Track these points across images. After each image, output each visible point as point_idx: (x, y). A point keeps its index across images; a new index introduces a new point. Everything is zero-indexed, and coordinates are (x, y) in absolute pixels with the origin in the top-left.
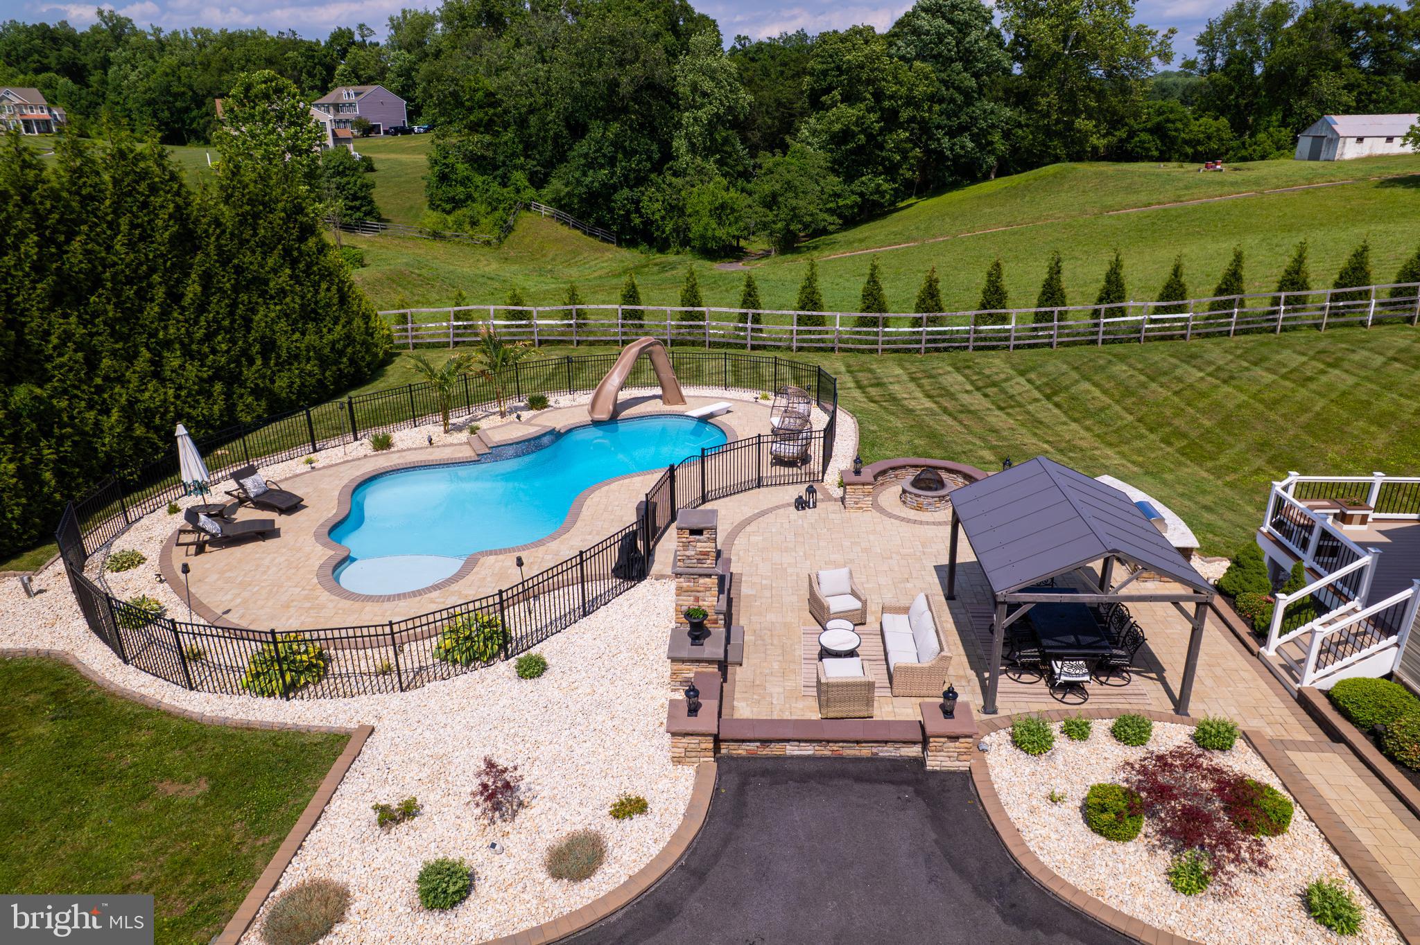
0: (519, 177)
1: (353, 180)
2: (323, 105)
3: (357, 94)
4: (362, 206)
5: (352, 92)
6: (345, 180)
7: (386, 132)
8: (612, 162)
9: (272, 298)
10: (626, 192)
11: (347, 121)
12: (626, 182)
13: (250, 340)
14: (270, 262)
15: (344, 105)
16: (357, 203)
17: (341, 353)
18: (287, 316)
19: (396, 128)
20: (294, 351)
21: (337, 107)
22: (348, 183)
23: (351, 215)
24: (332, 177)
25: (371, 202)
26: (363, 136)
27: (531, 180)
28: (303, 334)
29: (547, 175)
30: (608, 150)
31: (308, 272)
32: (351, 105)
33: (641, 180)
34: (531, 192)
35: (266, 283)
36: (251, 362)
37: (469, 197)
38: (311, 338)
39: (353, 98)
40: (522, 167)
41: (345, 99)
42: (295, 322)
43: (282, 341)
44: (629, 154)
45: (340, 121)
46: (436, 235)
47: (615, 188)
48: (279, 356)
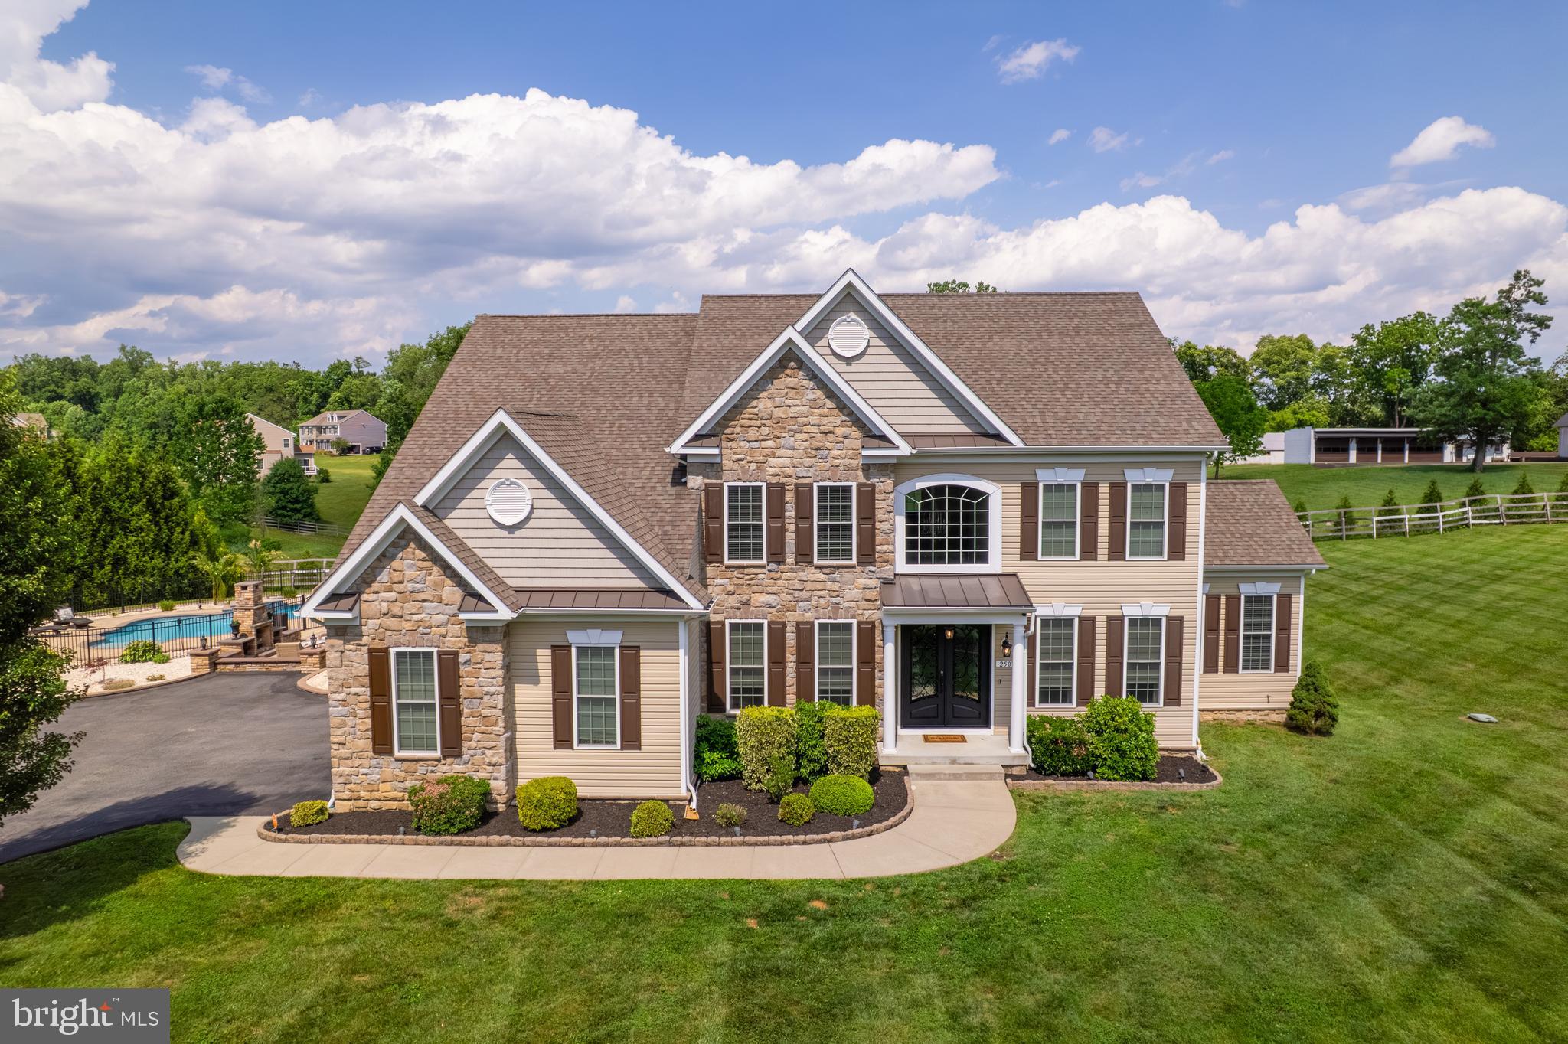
1: (296, 486)
2: (307, 427)
3: (340, 418)
4: (302, 508)
5: (335, 415)
6: (289, 486)
7: (364, 452)
9: (131, 532)
11: (328, 441)
13: (105, 554)
14: (135, 509)
15: (327, 427)
16: (298, 506)
17: (183, 576)
18: (140, 544)
19: (371, 448)
20: (141, 567)
21: (320, 429)
22: (292, 489)
23: (291, 517)
24: (277, 483)
25: (312, 505)
26: (340, 455)
28: (152, 558)
31: (166, 519)
32: (333, 427)
35: (129, 522)
36: (102, 567)
38: (158, 562)
39: (336, 421)
41: (329, 422)
42: (146, 550)
43: (132, 560)
45: (322, 441)
48: (127, 569)
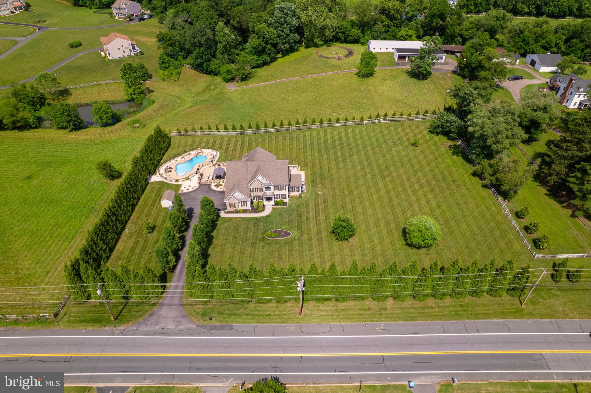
0: (180, 57)
2: (115, 8)
3: (125, 5)
8: (202, 57)
10: (206, 63)
11: (124, 14)
12: (206, 61)
21: (120, 9)
27: (183, 58)
29: (187, 57)
30: (201, 54)
32: (124, 9)
33: (210, 60)
34: (184, 61)
37: (169, 66)
40: (180, 55)
44: (206, 55)
46: (163, 80)
47: (204, 62)
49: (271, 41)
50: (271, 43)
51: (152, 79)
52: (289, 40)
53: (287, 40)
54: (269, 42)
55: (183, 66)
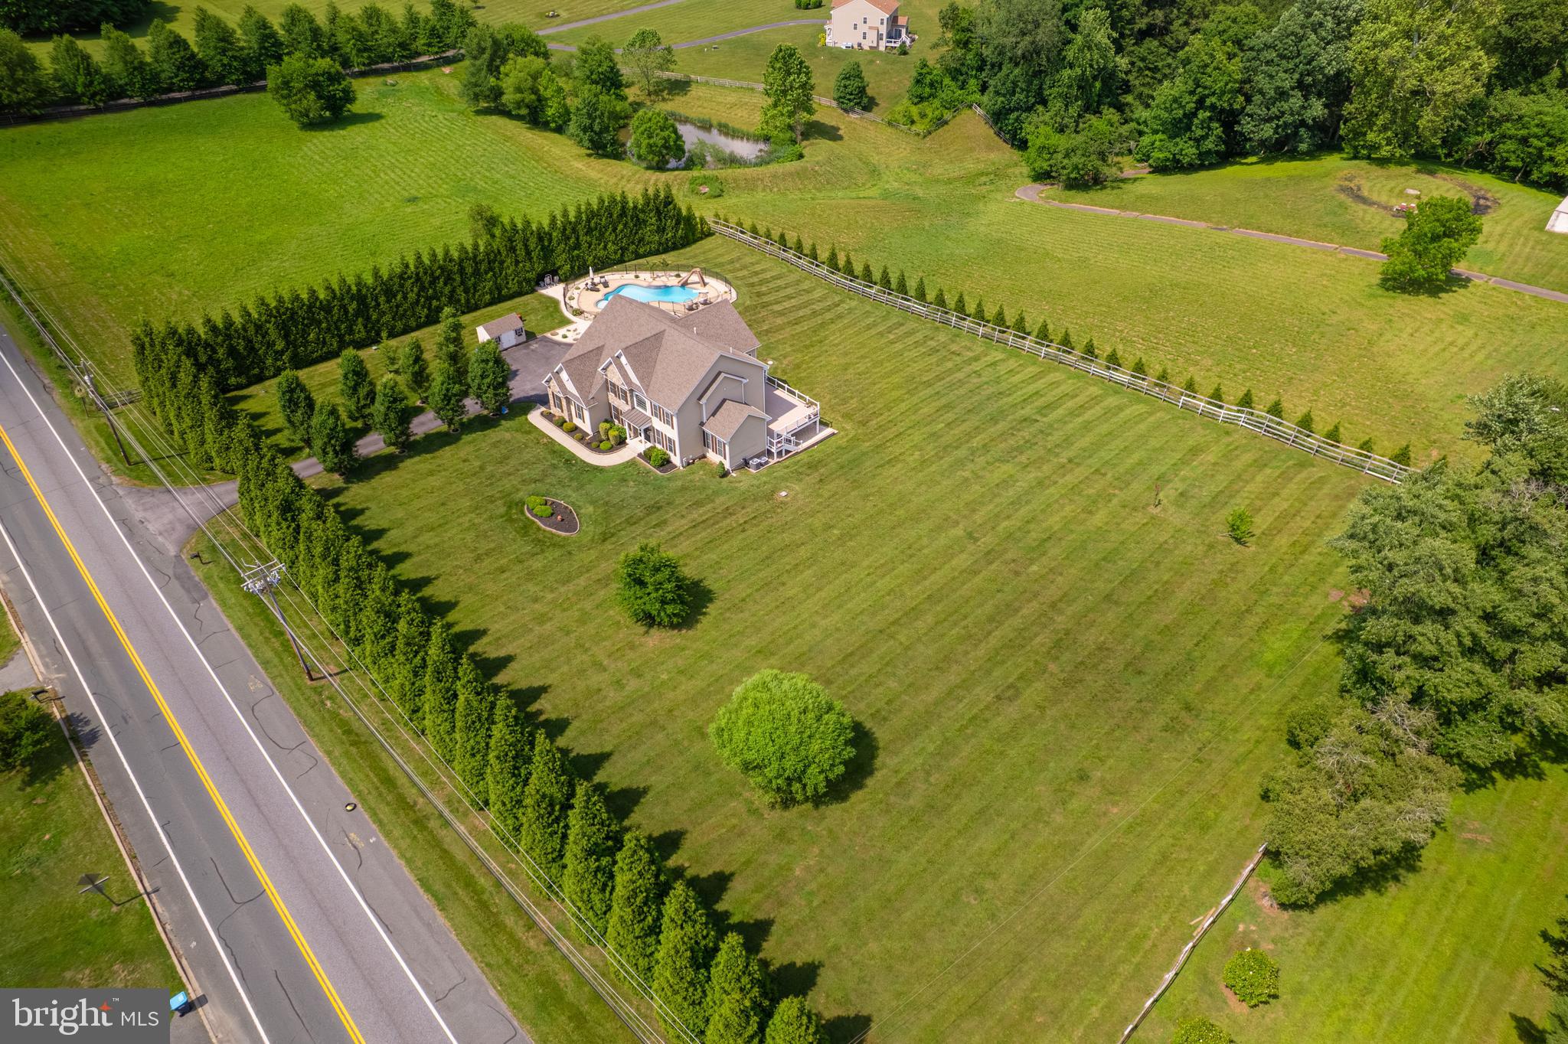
10: (1016, 115)
12: (1019, 108)
27: (982, 86)
37: (933, 95)
40: (975, 77)
47: (1012, 110)
49: (1213, 99)
50: (1213, 107)
51: (867, 115)
52: (1283, 113)
53: (1274, 110)
54: (1208, 102)
55: (970, 107)
